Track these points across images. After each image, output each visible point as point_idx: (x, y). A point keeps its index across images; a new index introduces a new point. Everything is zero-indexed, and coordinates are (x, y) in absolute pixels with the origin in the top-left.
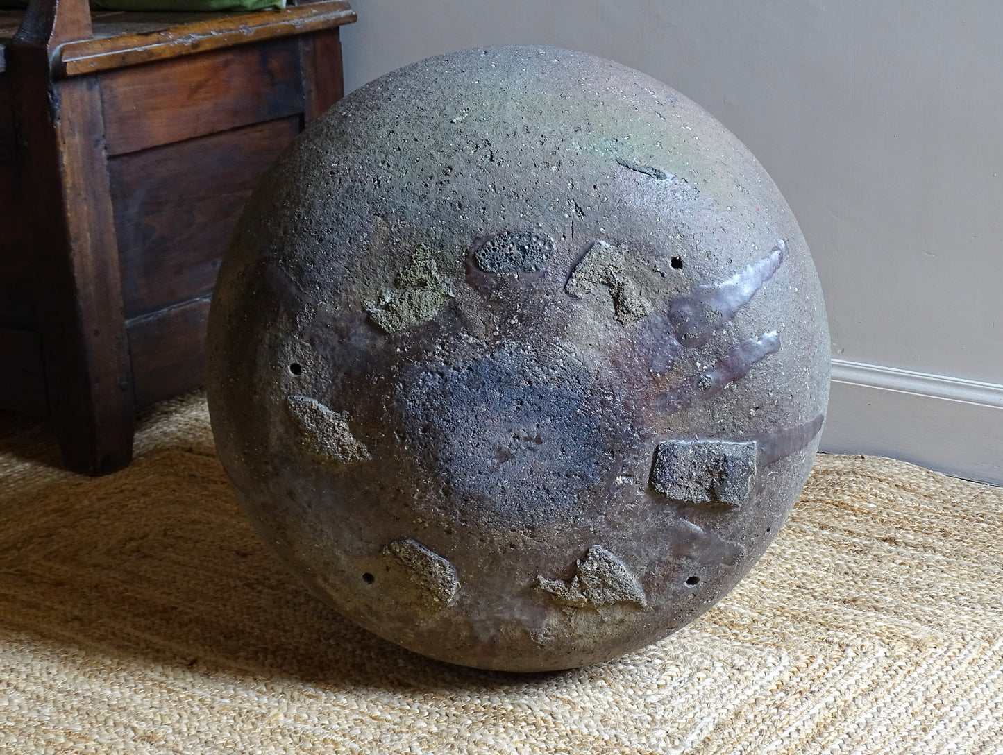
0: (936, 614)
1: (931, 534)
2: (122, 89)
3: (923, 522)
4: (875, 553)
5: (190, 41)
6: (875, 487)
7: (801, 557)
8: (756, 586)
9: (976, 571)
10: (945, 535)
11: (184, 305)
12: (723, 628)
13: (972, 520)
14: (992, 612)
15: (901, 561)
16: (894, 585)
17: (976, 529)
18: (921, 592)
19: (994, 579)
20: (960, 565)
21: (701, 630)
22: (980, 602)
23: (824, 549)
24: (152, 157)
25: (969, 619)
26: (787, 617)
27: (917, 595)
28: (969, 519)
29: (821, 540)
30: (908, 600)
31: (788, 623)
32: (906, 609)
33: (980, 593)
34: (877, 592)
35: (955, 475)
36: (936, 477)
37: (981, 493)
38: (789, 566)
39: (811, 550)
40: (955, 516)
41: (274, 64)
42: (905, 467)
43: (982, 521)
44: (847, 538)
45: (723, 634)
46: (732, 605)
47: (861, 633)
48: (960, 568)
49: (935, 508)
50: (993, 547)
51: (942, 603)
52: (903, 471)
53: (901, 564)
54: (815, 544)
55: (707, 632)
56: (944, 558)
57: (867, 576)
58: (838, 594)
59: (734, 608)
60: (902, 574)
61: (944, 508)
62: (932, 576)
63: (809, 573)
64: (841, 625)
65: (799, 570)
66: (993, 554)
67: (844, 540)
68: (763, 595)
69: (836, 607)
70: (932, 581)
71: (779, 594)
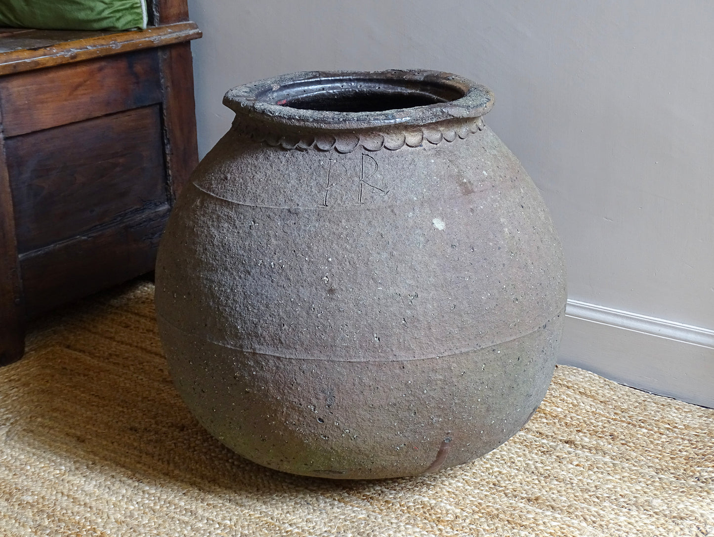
0: (599, 515)
1: (603, 437)
2: (16, 89)
3: (598, 426)
4: (558, 454)
5: (70, 54)
6: (563, 393)
7: (499, 457)
8: (462, 485)
9: (635, 474)
10: (613, 439)
11: (67, 241)
12: (432, 523)
13: (635, 426)
14: (645, 514)
15: (577, 463)
16: (569, 486)
17: (638, 434)
18: (590, 493)
19: (649, 482)
20: (623, 468)
21: (413, 526)
22: (635, 504)
23: (519, 449)
24: (41, 136)
25: (626, 521)
26: (483, 513)
27: (586, 496)
28: (633, 425)
29: (517, 440)
30: (579, 500)
31: (483, 520)
32: (576, 509)
33: (636, 495)
34: (555, 492)
35: (625, 384)
36: (611, 385)
37: (644, 401)
38: (488, 466)
39: (509, 449)
40: (623, 421)
41: (138, 68)
42: (588, 375)
43: (643, 427)
44: (538, 439)
45: (430, 529)
46: (441, 501)
47: (538, 533)
48: (623, 470)
49: (608, 413)
50: (650, 452)
51: (605, 504)
52: (586, 379)
53: (577, 465)
54: (513, 444)
55: (418, 527)
56: (611, 460)
57: (549, 476)
58: (525, 492)
59: (442, 504)
60: (576, 476)
61: (615, 413)
62: (600, 478)
63: (504, 472)
64: (524, 523)
65: (496, 469)
66: (649, 458)
67: (535, 441)
68: (467, 492)
69: (522, 505)
70: (599, 483)
71: (479, 491)
